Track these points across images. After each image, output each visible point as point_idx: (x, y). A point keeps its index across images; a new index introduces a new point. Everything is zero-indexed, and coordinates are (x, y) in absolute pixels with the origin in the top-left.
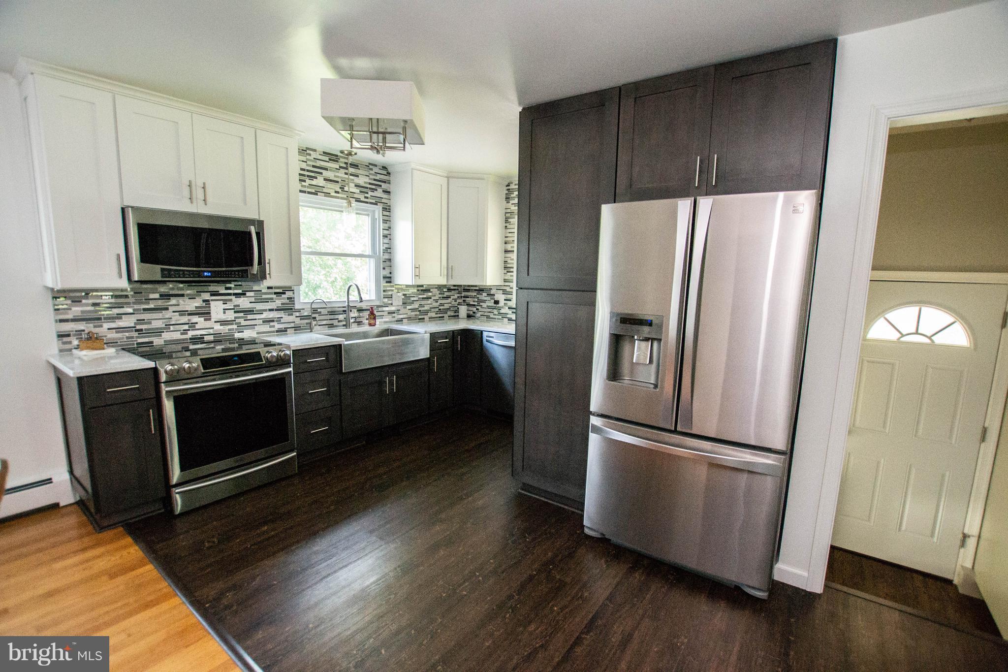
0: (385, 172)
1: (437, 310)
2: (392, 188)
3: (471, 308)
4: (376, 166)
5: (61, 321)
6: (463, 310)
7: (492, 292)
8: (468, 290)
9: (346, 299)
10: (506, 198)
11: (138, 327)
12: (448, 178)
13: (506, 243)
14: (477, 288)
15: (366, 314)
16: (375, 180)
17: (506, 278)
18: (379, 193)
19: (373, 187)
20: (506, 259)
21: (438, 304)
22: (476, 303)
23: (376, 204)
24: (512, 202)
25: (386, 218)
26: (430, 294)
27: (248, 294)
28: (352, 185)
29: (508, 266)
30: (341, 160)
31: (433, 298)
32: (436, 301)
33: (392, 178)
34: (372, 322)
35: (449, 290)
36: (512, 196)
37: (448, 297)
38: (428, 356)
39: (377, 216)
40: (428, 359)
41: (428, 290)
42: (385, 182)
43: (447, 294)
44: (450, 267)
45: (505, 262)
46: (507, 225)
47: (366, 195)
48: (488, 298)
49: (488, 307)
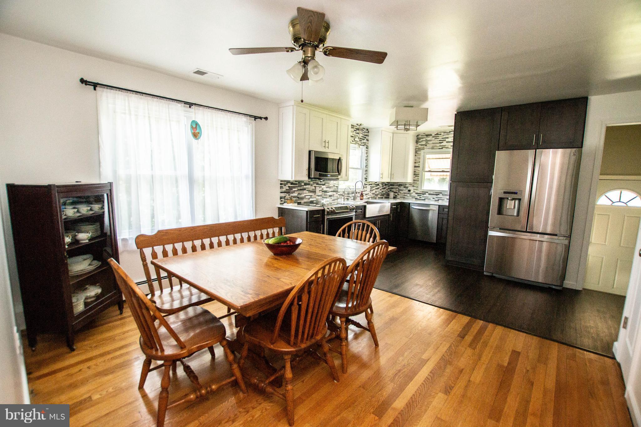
0: (367, 132)
1: (381, 194)
2: (369, 138)
3: (395, 194)
4: (365, 129)
5: (281, 192)
6: (392, 194)
7: (407, 186)
8: (393, 185)
9: (354, 188)
10: (416, 142)
11: (298, 196)
12: (393, 133)
13: (415, 163)
14: (398, 184)
15: (359, 195)
16: (364, 135)
17: (415, 179)
18: (365, 141)
19: (363, 138)
20: (415, 170)
21: (381, 191)
22: (397, 191)
23: (364, 146)
24: (419, 144)
25: (367, 152)
26: (379, 186)
27: (326, 184)
28: (357, 138)
29: (416, 173)
30: (355, 127)
31: (380, 188)
32: (381, 190)
33: (369, 134)
34: (362, 198)
35: (386, 185)
36: (420, 141)
37: (385, 188)
38: (389, 213)
39: (363, 151)
40: (388, 215)
41: (378, 185)
42: (367, 136)
43: (384, 186)
44: (392, 174)
45: (415, 172)
46: (416, 154)
47: (361, 142)
48: (405, 189)
49: (404, 193)
